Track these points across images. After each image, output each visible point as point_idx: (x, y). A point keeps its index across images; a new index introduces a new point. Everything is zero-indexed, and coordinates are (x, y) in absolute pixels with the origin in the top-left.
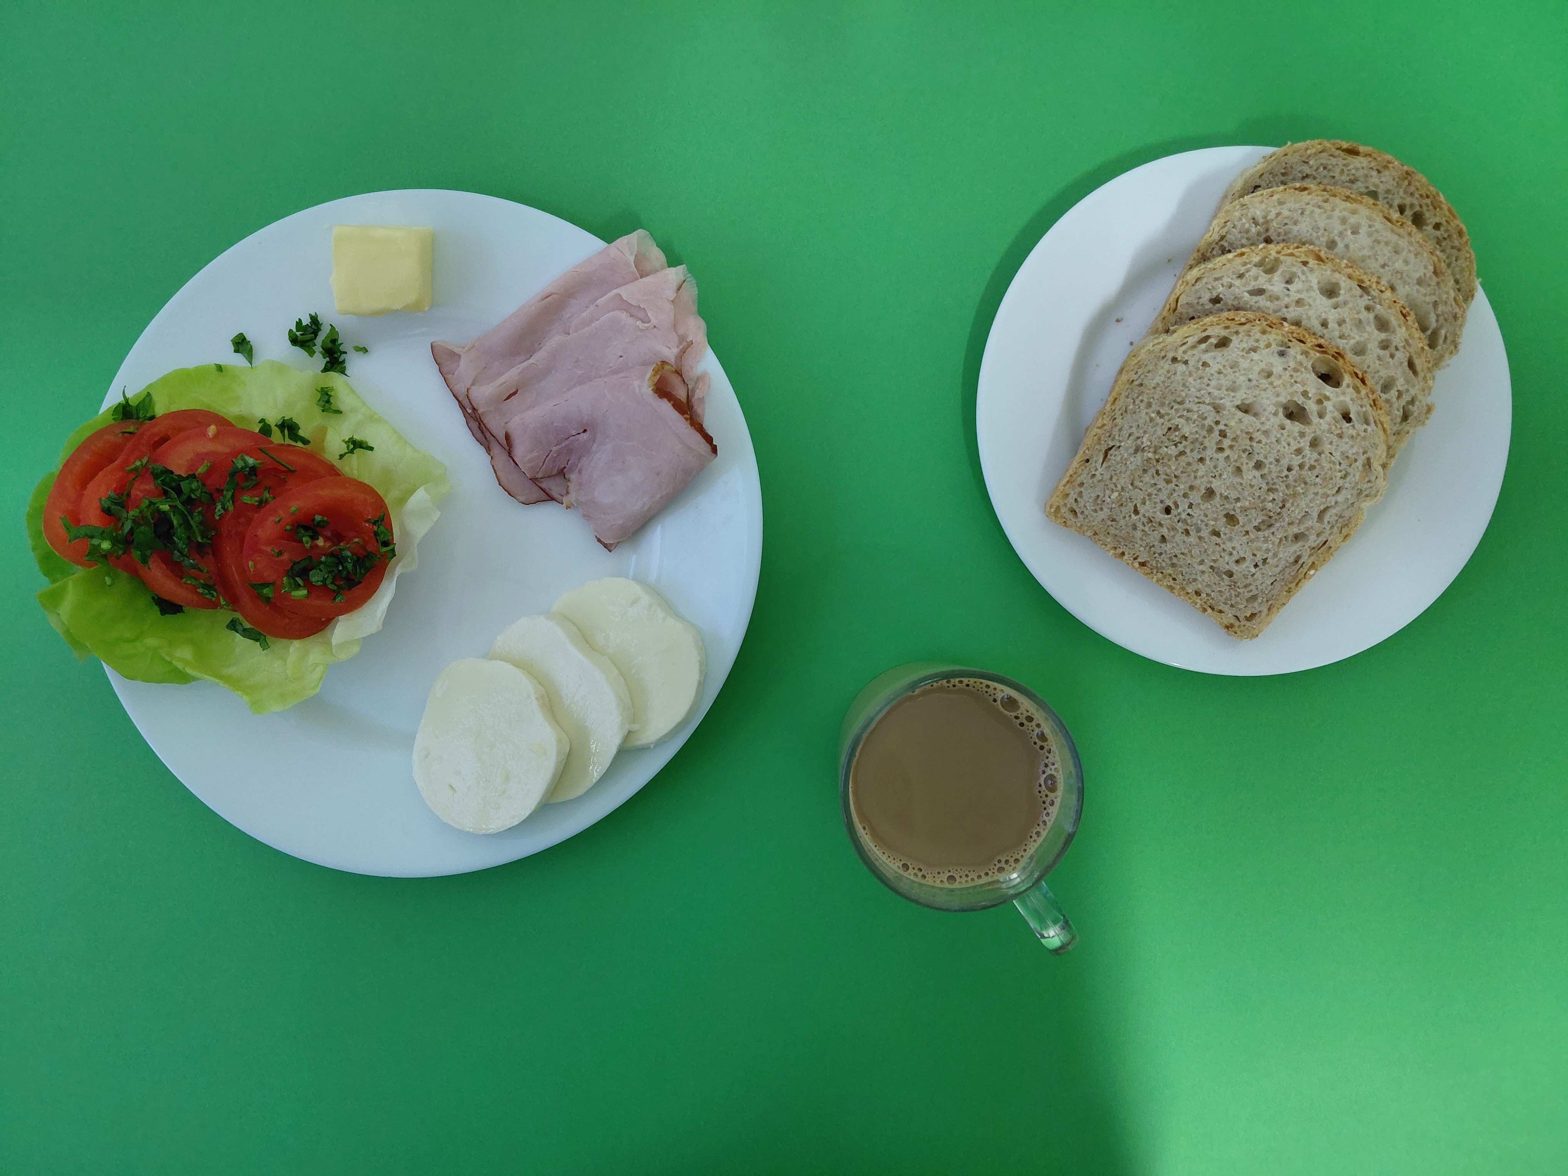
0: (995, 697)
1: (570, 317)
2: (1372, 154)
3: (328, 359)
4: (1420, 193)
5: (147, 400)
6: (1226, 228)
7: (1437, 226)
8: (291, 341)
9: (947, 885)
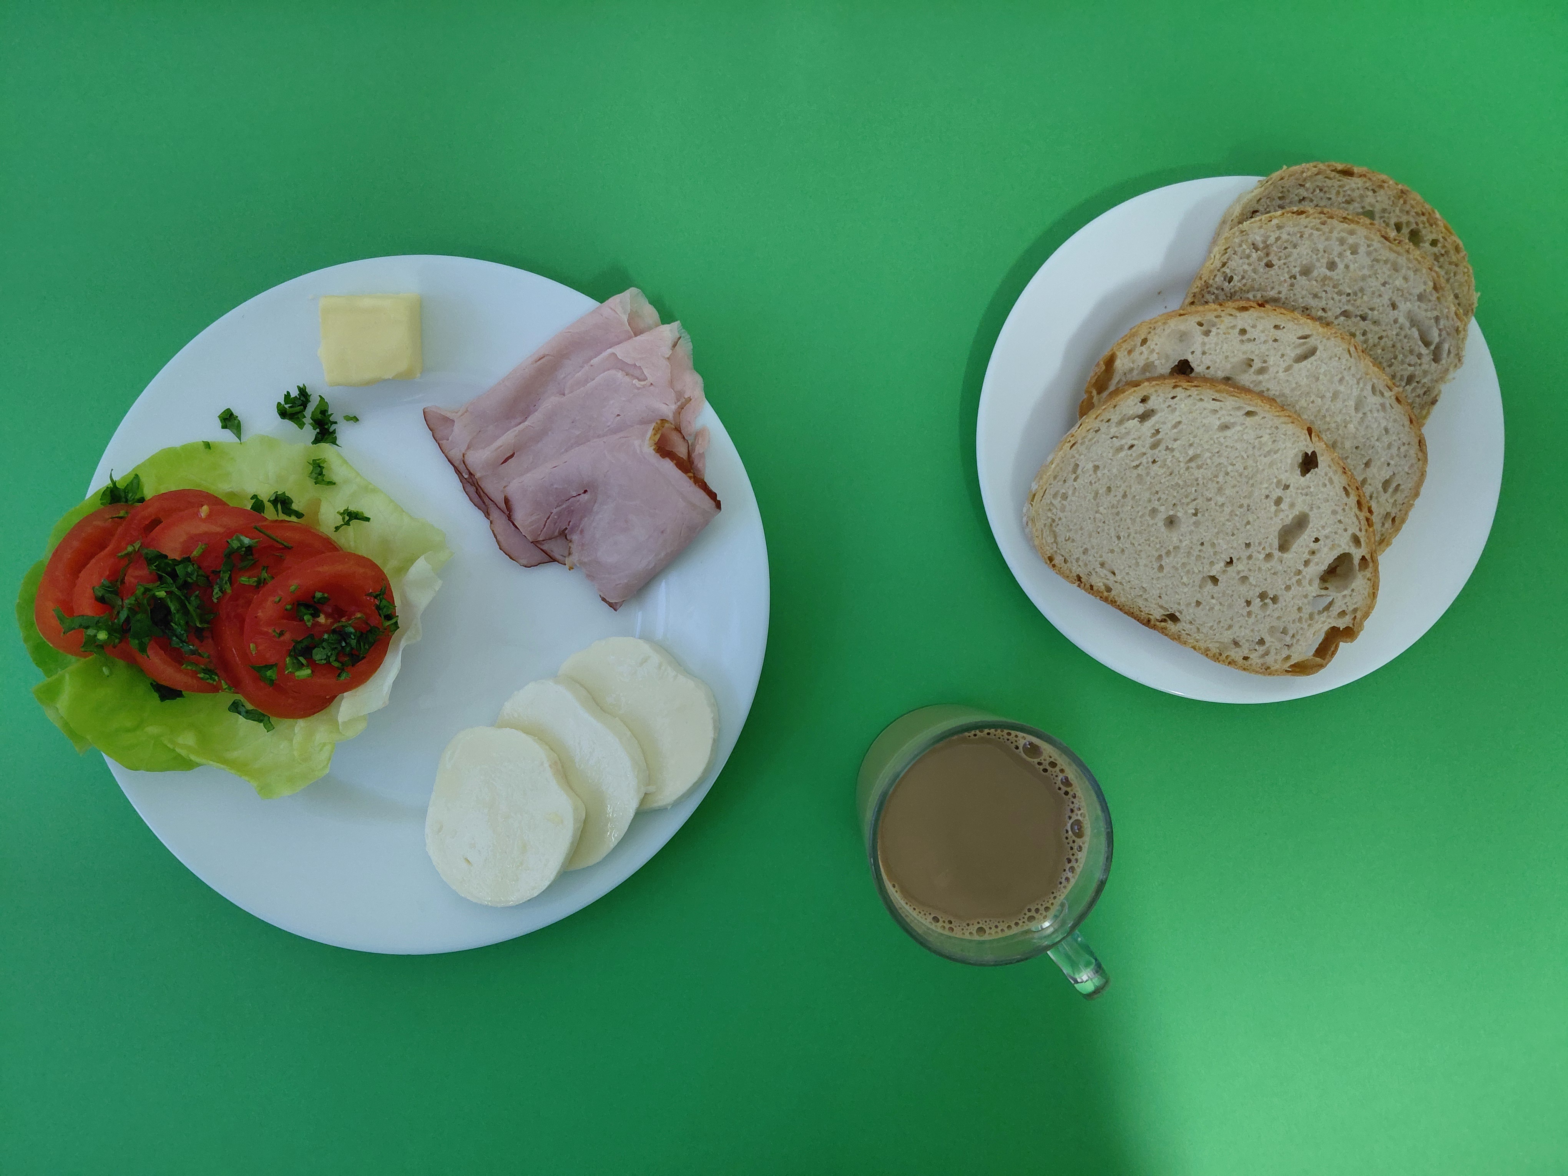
0: (1017, 744)
1: (564, 377)
2: (1367, 174)
3: (318, 430)
4: (1415, 210)
5: (135, 482)
6: (1227, 254)
7: (1434, 243)
8: (280, 415)
9: (976, 937)
